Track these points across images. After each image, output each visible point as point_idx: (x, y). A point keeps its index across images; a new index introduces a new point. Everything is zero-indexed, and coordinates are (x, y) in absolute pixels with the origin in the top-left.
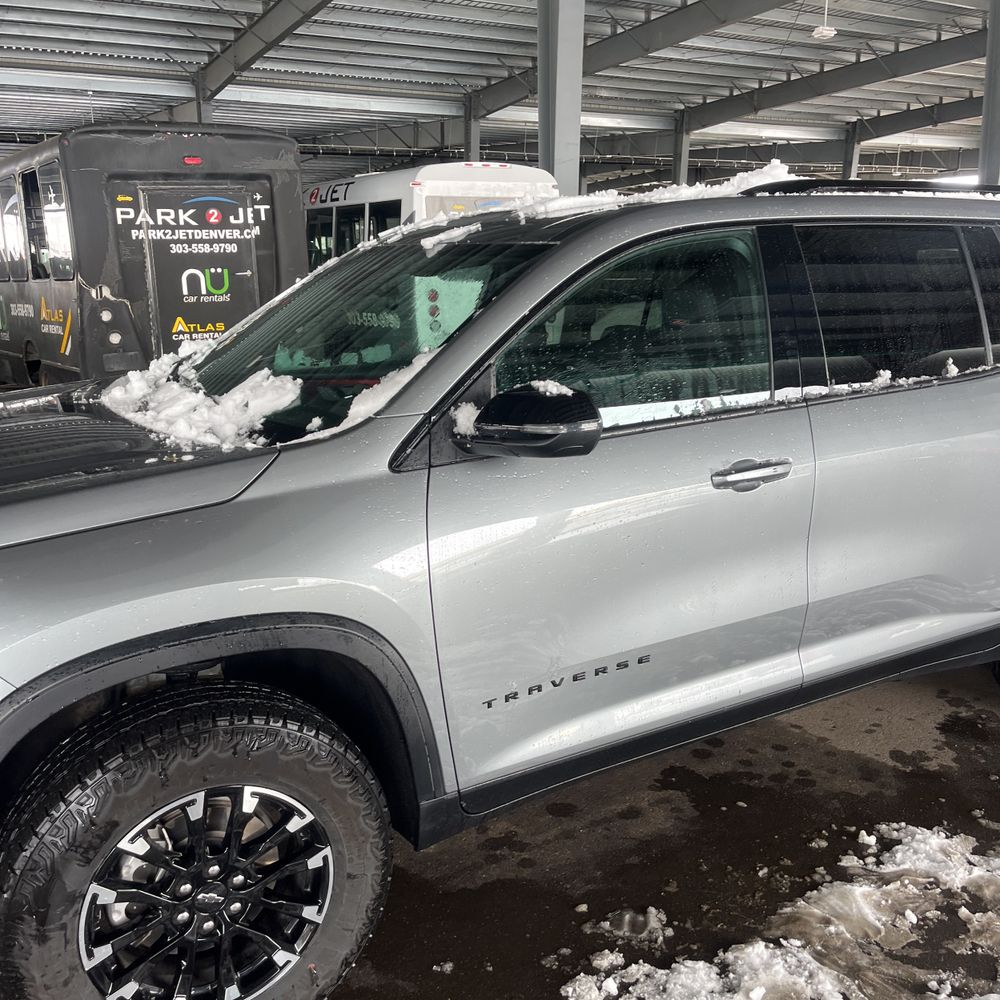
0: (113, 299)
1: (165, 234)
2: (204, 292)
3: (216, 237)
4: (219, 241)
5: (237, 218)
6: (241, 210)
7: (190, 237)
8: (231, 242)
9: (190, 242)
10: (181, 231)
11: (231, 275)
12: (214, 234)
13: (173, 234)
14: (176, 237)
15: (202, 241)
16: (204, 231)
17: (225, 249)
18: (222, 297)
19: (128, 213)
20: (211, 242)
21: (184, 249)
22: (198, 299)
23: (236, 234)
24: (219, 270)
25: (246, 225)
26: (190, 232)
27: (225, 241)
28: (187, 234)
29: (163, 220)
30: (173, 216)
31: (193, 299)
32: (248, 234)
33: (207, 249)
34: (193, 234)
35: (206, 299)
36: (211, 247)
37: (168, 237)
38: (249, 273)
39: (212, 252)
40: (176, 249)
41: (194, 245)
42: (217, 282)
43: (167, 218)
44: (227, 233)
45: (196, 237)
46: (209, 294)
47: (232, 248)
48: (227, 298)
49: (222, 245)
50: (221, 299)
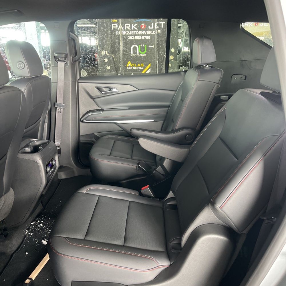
0: (108, 54)
1: (127, 33)
2: (138, 53)
3: (143, 34)
4: (144, 35)
5: (151, 27)
6: (153, 24)
7: (135, 34)
8: (148, 35)
9: (135, 36)
10: (132, 32)
11: (147, 47)
12: (143, 33)
13: (130, 33)
14: (130, 34)
15: (139, 35)
16: (139, 31)
17: (146, 38)
18: (144, 55)
19: (116, 26)
20: (142, 35)
21: (132, 38)
22: (136, 55)
23: (150, 32)
24: (144, 45)
25: (154, 29)
26: (135, 32)
27: (146, 35)
28: (134, 33)
29: (127, 28)
30: (130, 26)
31: (134, 55)
32: (154, 32)
33: (140, 38)
34: (136, 33)
35: (138, 55)
36: (142, 37)
37: (128, 34)
38: (153, 46)
39: (142, 39)
40: (130, 38)
41: (136, 37)
42: (142, 50)
43: (128, 27)
44: (147, 32)
45: (137, 34)
46: (139, 54)
47: (148, 38)
48: (145, 55)
49: (145, 36)
50: (143, 56)
